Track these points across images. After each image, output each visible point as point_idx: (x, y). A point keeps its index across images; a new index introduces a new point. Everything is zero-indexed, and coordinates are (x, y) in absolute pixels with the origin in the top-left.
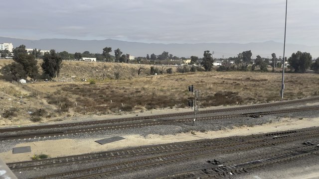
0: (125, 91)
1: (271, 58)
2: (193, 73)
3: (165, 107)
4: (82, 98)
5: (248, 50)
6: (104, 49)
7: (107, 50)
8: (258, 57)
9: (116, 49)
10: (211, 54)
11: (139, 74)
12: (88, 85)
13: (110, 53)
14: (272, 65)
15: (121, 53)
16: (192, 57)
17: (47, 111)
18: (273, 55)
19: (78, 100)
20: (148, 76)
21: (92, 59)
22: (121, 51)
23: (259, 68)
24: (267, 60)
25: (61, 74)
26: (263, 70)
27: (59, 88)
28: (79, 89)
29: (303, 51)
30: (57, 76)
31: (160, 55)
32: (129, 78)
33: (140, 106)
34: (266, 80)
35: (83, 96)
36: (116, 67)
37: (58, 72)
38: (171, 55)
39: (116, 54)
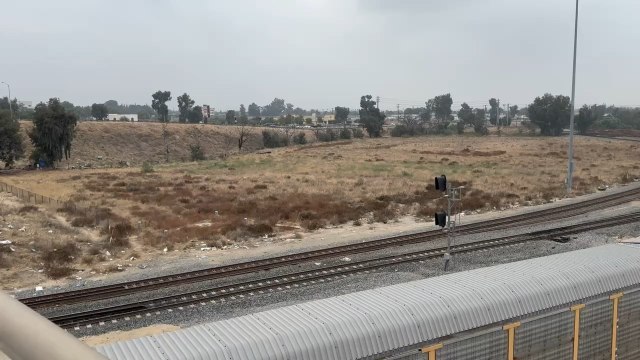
0: (230, 188)
1: (489, 107)
2: (347, 141)
3: (342, 222)
4: (144, 207)
5: (445, 93)
6: (154, 96)
7: (161, 97)
8: (465, 106)
9: (181, 95)
10: (374, 103)
11: (240, 147)
12: (139, 174)
13: (167, 103)
14: (493, 121)
15: (193, 102)
16: (338, 109)
17: (79, 246)
18: (493, 102)
19: (135, 212)
20: (261, 151)
21: (129, 117)
22: (192, 98)
23: (472, 129)
24: (481, 112)
25: (74, 150)
26: (481, 131)
27: (79, 184)
28: (123, 184)
29: (555, 94)
30: (64, 156)
31: (267, 107)
32: (221, 157)
33: (287, 224)
34: (503, 153)
35: (143, 202)
36: (188, 133)
37: (68, 147)
38: (290, 106)
39: (180, 106)
